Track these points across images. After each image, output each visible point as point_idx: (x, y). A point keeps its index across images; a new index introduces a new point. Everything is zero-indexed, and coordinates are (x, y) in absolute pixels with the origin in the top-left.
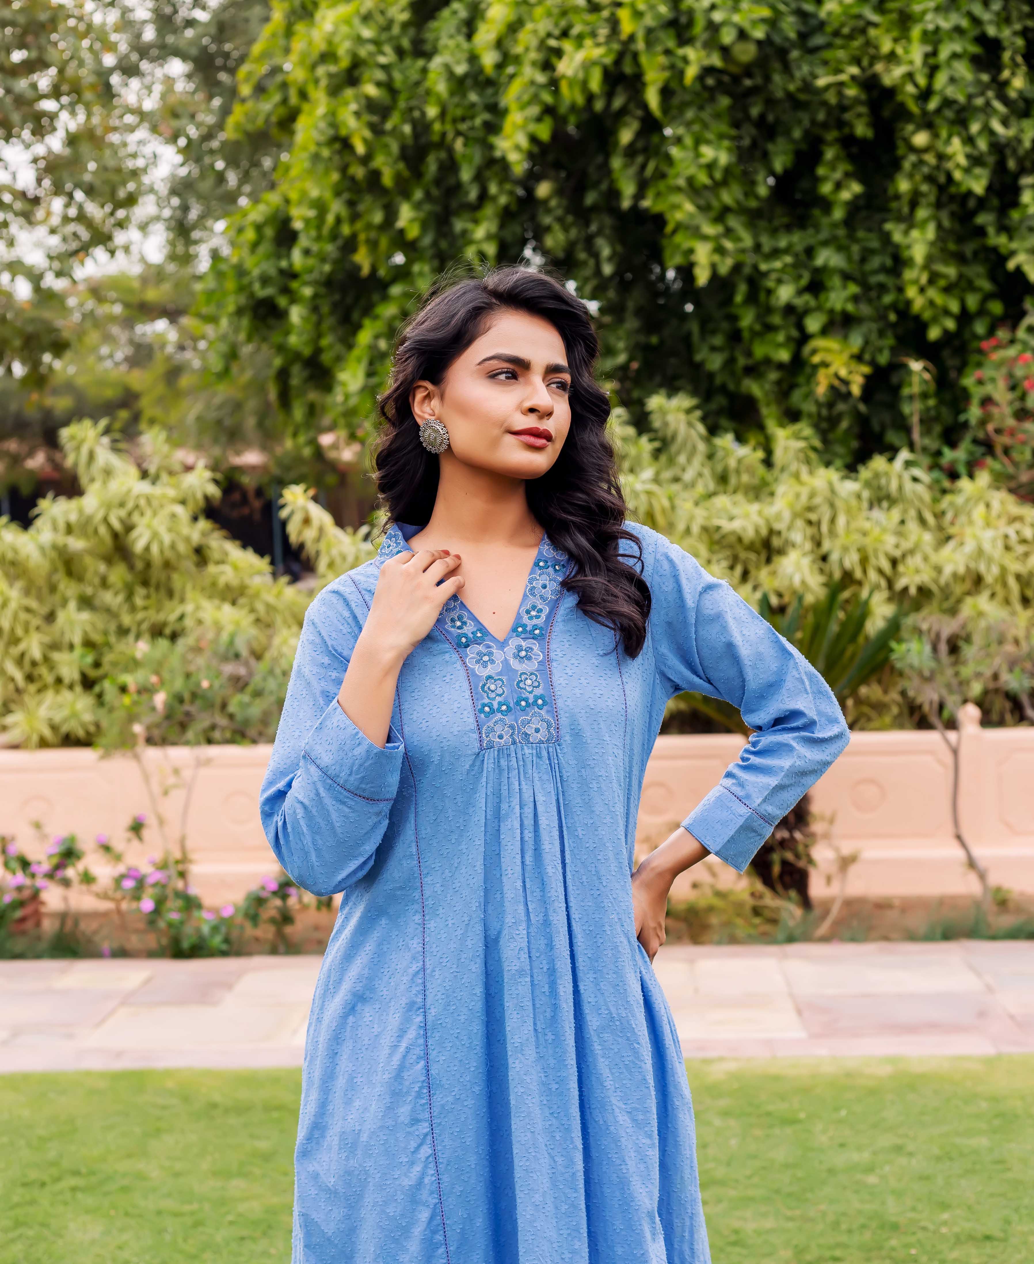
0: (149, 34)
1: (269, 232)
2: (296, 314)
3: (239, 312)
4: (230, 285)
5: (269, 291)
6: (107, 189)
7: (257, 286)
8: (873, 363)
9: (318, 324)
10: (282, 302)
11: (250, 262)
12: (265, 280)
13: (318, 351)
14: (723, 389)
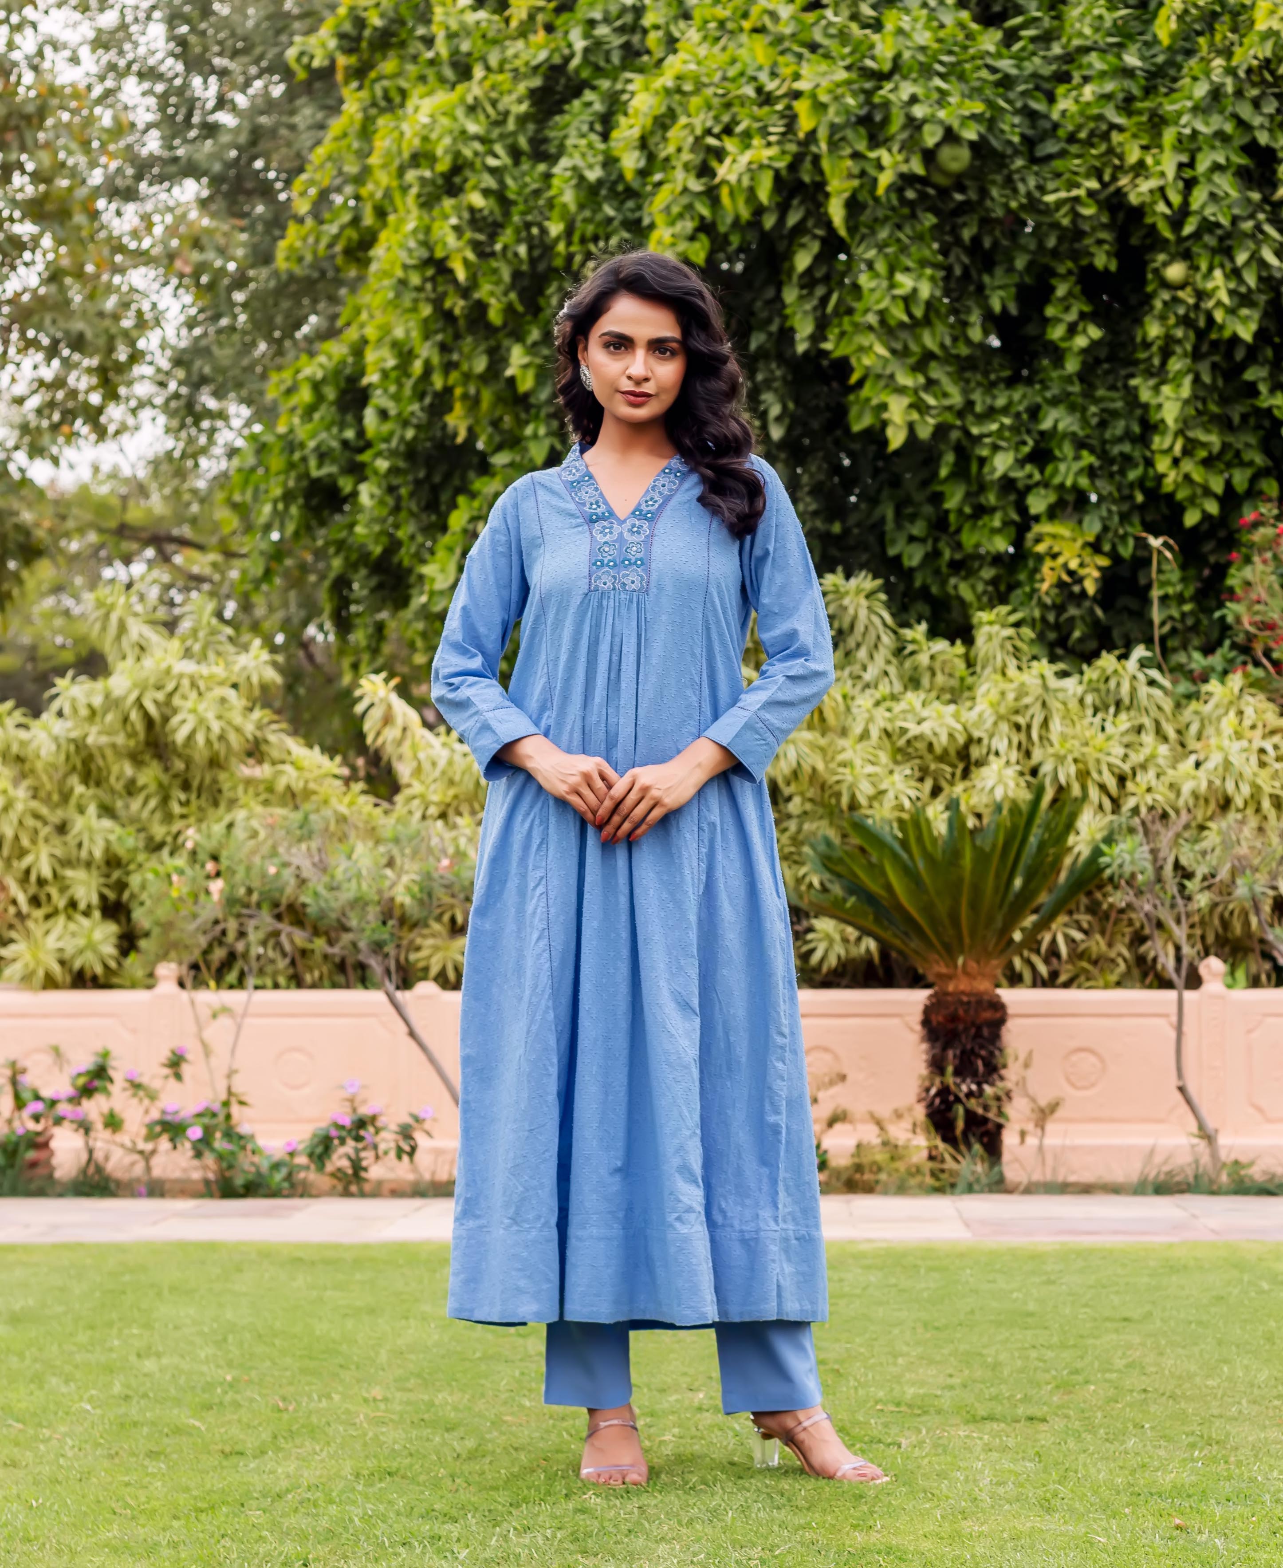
0: (153, 144)
1: (331, 393)
2: (367, 494)
3: (288, 497)
4: (276, 462)
5: (329, 469)
6: (102, 342)
7: (313, 463)
8: (1114, 555)
9: (397, 509)
10: (346, 484)
11: (302, 432)
12: (323, 456)
13: (394, 546)
14: (924, 593)
